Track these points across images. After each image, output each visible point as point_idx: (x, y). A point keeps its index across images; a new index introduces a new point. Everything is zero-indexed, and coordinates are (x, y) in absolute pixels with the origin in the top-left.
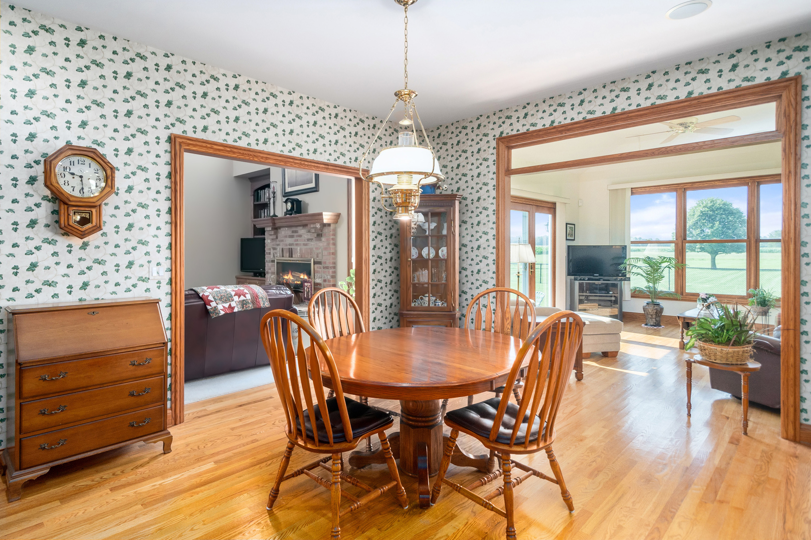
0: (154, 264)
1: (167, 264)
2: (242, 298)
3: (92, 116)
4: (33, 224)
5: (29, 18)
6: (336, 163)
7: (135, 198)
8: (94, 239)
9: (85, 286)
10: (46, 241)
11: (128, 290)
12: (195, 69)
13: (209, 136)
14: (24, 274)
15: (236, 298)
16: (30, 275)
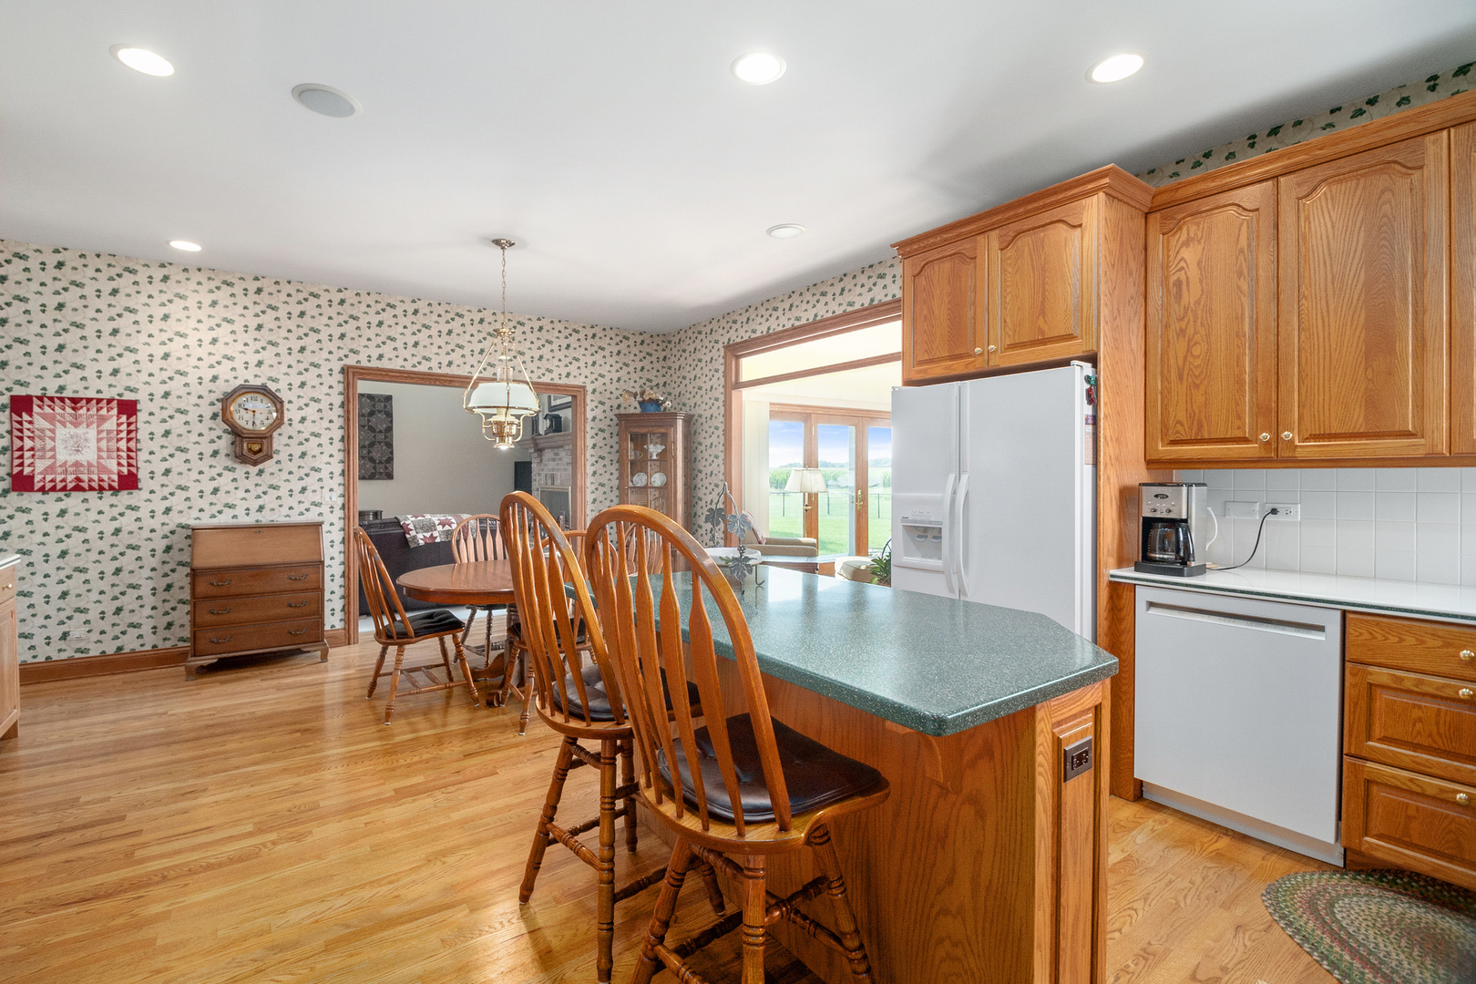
0: (326, 490)
1: (340, 490)
2: (447, 527)
3: (268, 355)
4: (215, 453)
5: (213, 276)
6: (540, 380)
7: (308, 427)
8: (268, 466)
9: (261, 508)
10: (227, 468)
11: (301, 514)
12: (370, 300)
13: (385, 364)
14: (209, 498)
15: (440, 528)
16: (213, 499)
